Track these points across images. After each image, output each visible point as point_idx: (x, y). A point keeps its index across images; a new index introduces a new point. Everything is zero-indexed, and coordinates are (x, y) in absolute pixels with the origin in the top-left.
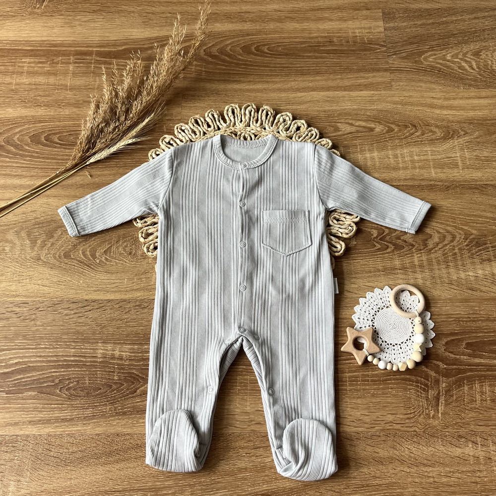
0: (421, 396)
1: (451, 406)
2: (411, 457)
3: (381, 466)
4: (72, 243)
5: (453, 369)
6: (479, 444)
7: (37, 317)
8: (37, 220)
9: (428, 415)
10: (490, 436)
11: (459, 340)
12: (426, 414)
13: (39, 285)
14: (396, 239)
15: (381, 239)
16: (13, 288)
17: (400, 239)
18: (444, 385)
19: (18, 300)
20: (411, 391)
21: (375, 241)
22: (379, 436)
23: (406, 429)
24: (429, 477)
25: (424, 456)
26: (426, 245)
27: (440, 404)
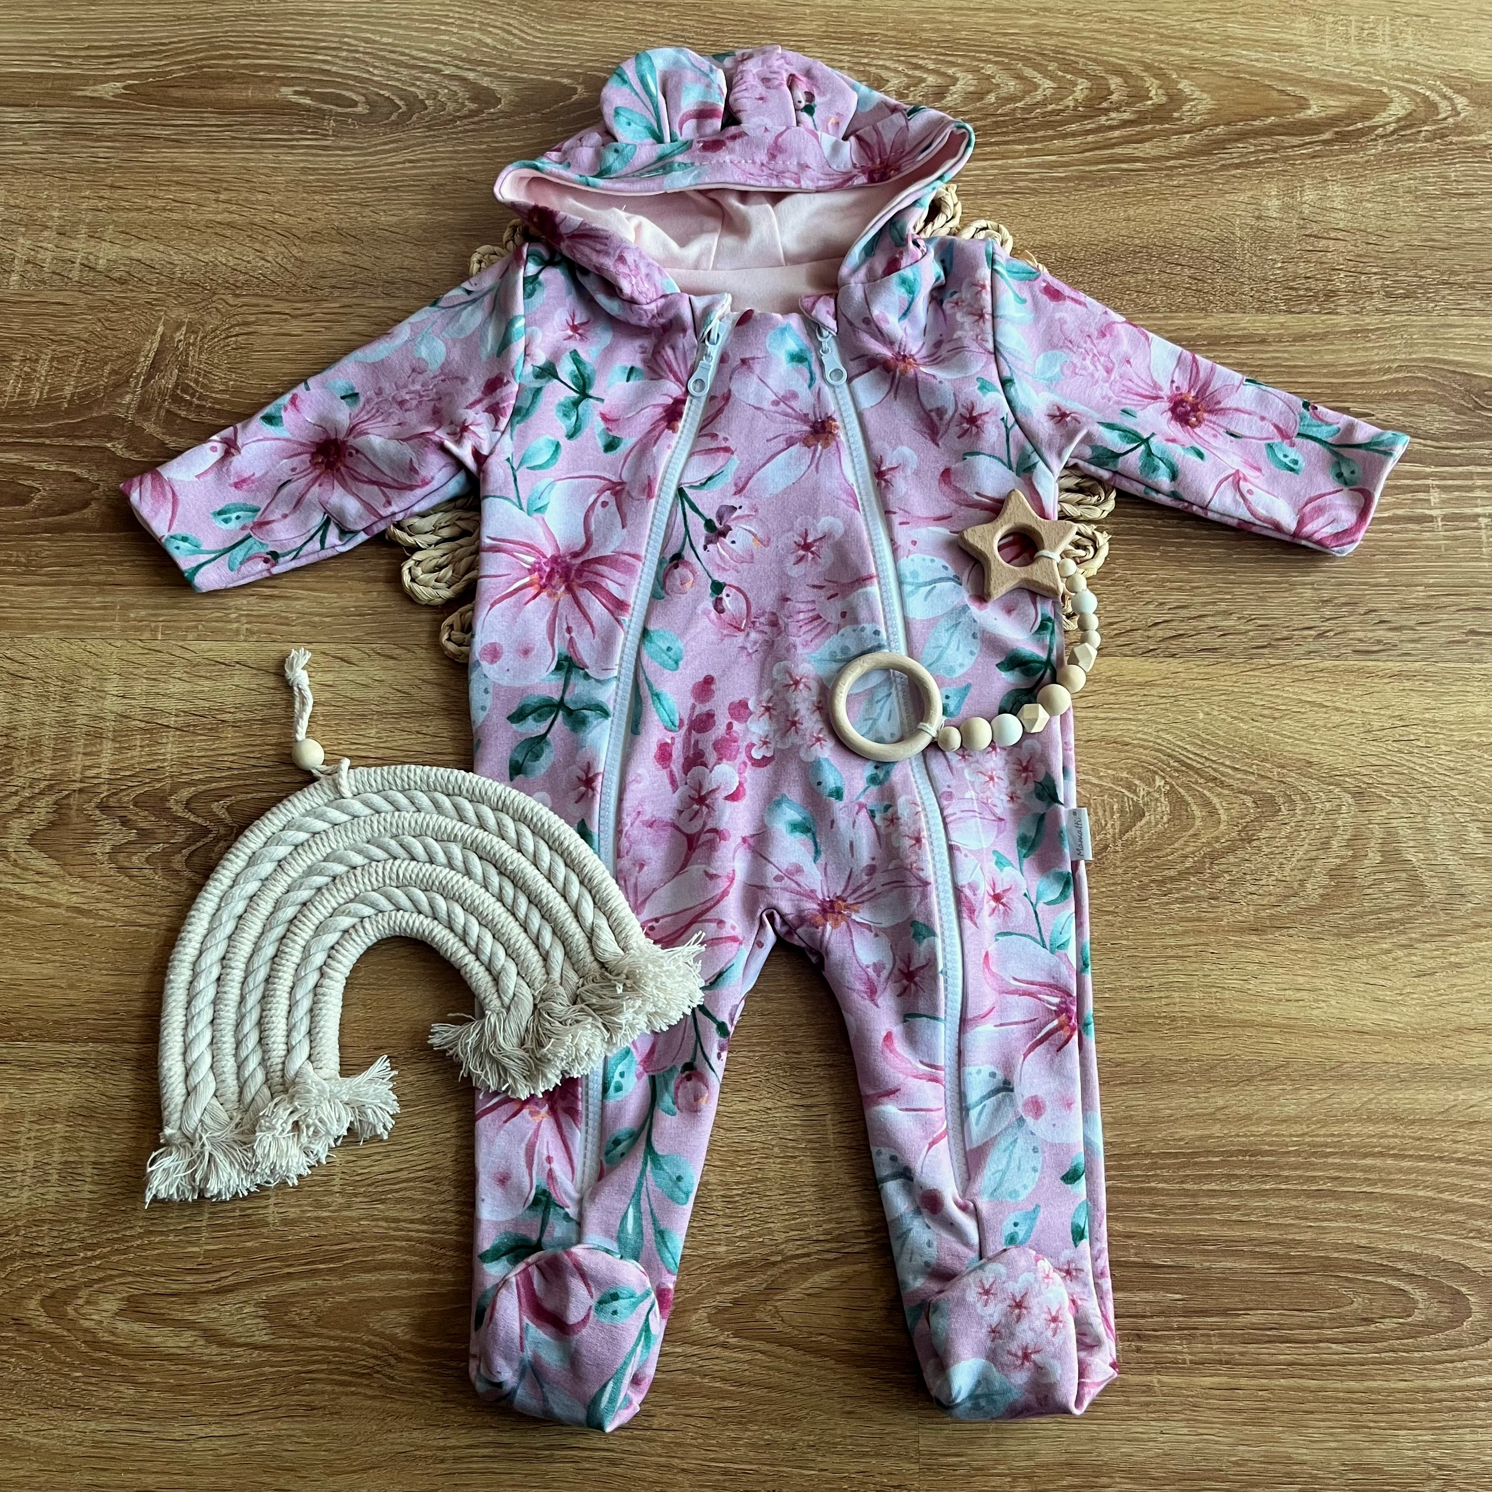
0: (198, 373)
1: (124, 349)
2: (263, 243)
3: (344, 225)
4: (1259, 848)
5: (90, 437)
6: (77, 265)
7: (1317, 609)
8: (1403, 940)
9: (192, 329)
10: (43, 282)
11: (46, 513)
12: (197, 333)
13: (1337, 709)
14: (153, 832)
15: (206, 831)
16: (1415, 701)
17: (142, 832)
18: (128, 398)
19: (1390, 664)
20: (222, 387)
21: (226, 825)
22: (333, 287)
23: (261, 301)
24: (228, 202)
25: (227, 245)
26: (60, 807)
27: (152, 355)
